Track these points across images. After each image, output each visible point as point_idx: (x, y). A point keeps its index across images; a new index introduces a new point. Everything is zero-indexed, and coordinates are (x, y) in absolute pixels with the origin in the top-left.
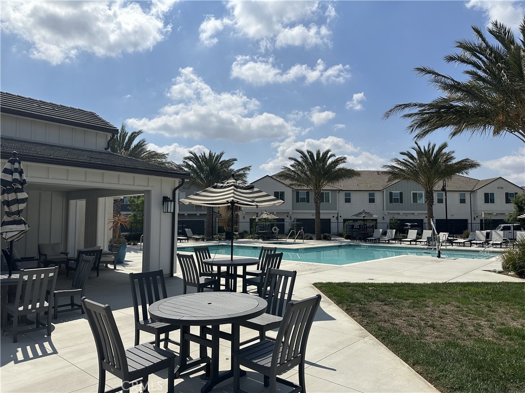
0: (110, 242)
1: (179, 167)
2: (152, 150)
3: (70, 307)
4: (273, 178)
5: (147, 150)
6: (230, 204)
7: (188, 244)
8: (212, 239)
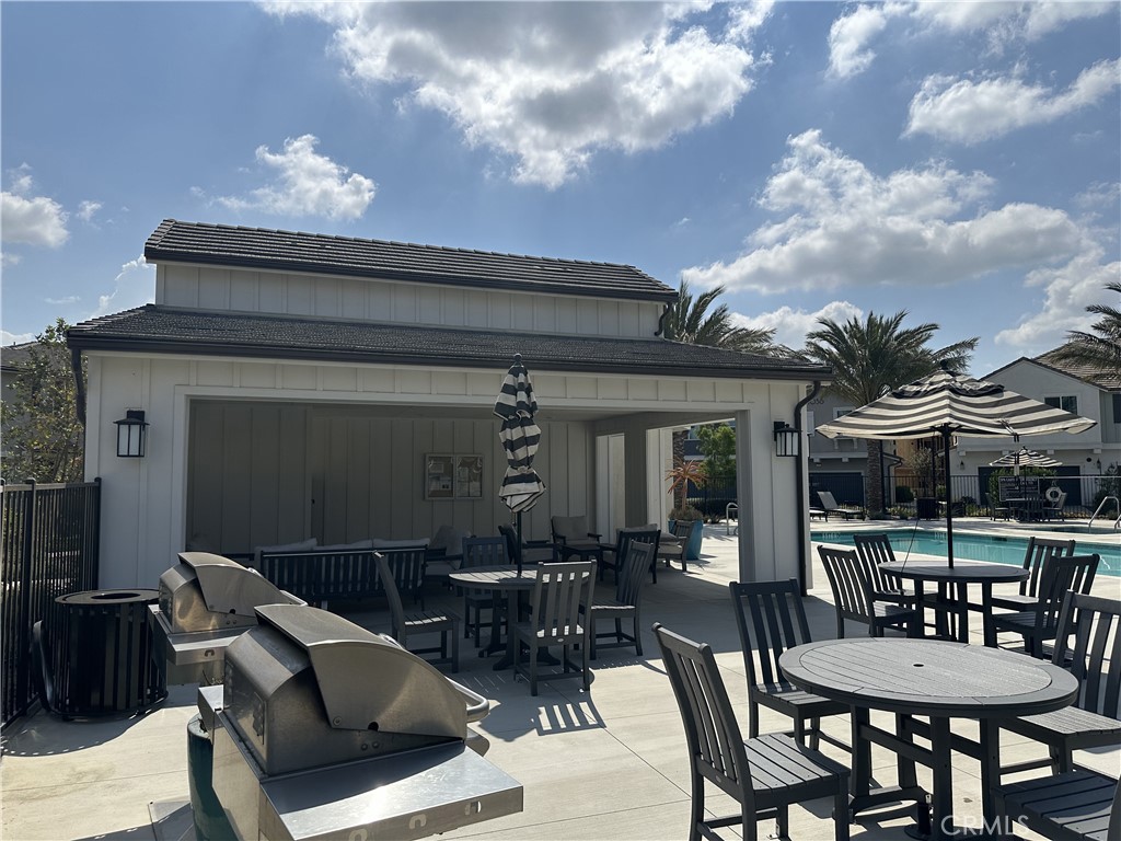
0: (672, 516)
1: (799, 356)
2: (741, 327)
3: (614, 640)
4: (1040, 364)
5: (731, 327)
6: (937, 433)
7: (826, 525)
8: (885, 517)
